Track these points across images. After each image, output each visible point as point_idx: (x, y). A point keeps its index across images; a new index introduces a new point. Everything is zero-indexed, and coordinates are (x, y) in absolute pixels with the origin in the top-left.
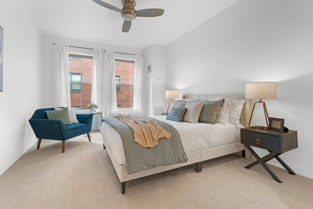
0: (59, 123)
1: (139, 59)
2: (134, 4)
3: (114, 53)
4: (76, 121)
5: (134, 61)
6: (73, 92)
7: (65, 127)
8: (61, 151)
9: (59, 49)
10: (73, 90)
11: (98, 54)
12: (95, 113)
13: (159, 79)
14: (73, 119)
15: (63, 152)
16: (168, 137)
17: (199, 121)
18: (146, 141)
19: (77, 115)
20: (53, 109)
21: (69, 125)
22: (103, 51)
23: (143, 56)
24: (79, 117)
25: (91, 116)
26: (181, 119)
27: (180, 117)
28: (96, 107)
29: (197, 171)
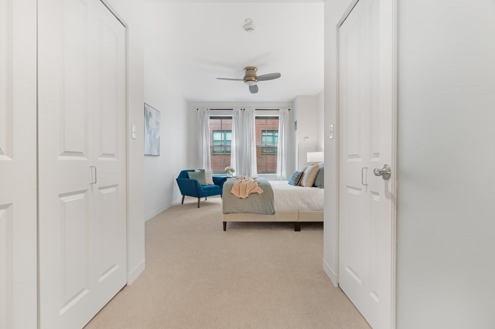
0: (196, 182)
1: (284, 114)
2: (255, 70)
3: (255, 111)
4: (212, 183)
5: (278, 117)
6: (214, 153)
7: (201, 187)
8: (197, 207)
9: (202, 114)
10: (214, 152)
11: (237, 114)
12: (231, 176)
13: (307, 138)
14: (209, 181)
15: (199, 207)
16: (260, 192)
17: (314, 186)
18: (239, 192)
19: (213, 178)
20: (193, 171)
21: (206, 185)
22: (243, 110)
23: (289, 110)
24: (215, 179)
25: (225, 179)
26: (296, 183)
27: (296, 181)
28: (232, 171)
29: (296, 230)
